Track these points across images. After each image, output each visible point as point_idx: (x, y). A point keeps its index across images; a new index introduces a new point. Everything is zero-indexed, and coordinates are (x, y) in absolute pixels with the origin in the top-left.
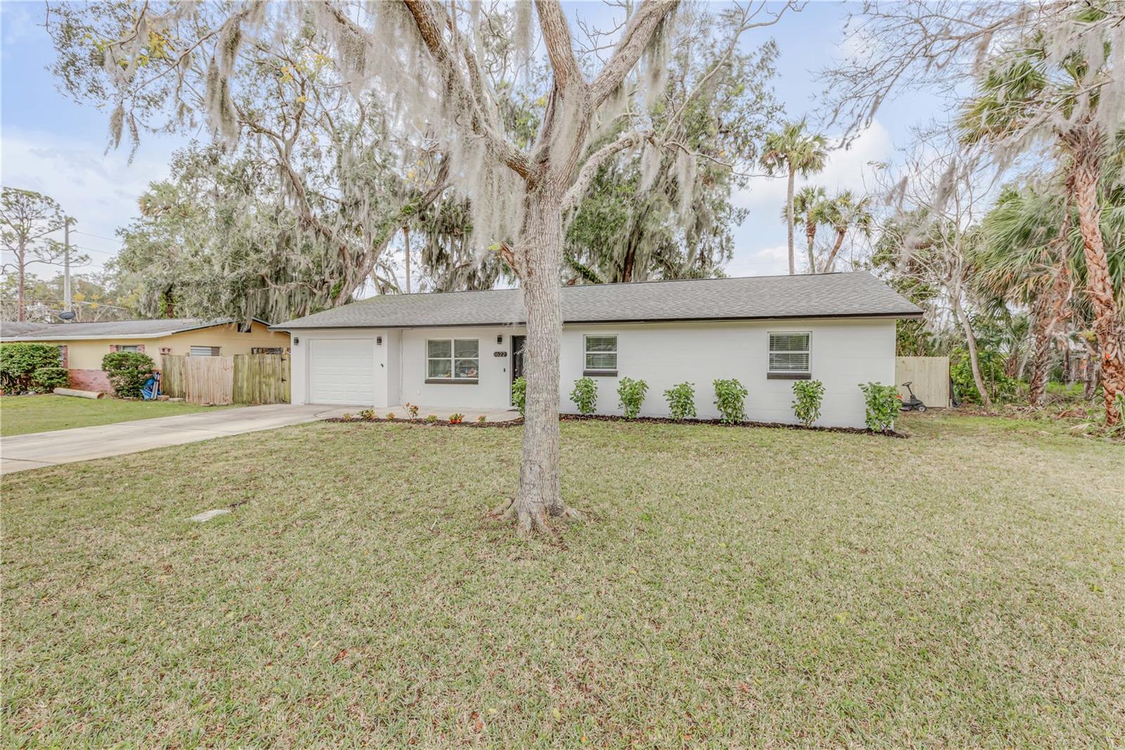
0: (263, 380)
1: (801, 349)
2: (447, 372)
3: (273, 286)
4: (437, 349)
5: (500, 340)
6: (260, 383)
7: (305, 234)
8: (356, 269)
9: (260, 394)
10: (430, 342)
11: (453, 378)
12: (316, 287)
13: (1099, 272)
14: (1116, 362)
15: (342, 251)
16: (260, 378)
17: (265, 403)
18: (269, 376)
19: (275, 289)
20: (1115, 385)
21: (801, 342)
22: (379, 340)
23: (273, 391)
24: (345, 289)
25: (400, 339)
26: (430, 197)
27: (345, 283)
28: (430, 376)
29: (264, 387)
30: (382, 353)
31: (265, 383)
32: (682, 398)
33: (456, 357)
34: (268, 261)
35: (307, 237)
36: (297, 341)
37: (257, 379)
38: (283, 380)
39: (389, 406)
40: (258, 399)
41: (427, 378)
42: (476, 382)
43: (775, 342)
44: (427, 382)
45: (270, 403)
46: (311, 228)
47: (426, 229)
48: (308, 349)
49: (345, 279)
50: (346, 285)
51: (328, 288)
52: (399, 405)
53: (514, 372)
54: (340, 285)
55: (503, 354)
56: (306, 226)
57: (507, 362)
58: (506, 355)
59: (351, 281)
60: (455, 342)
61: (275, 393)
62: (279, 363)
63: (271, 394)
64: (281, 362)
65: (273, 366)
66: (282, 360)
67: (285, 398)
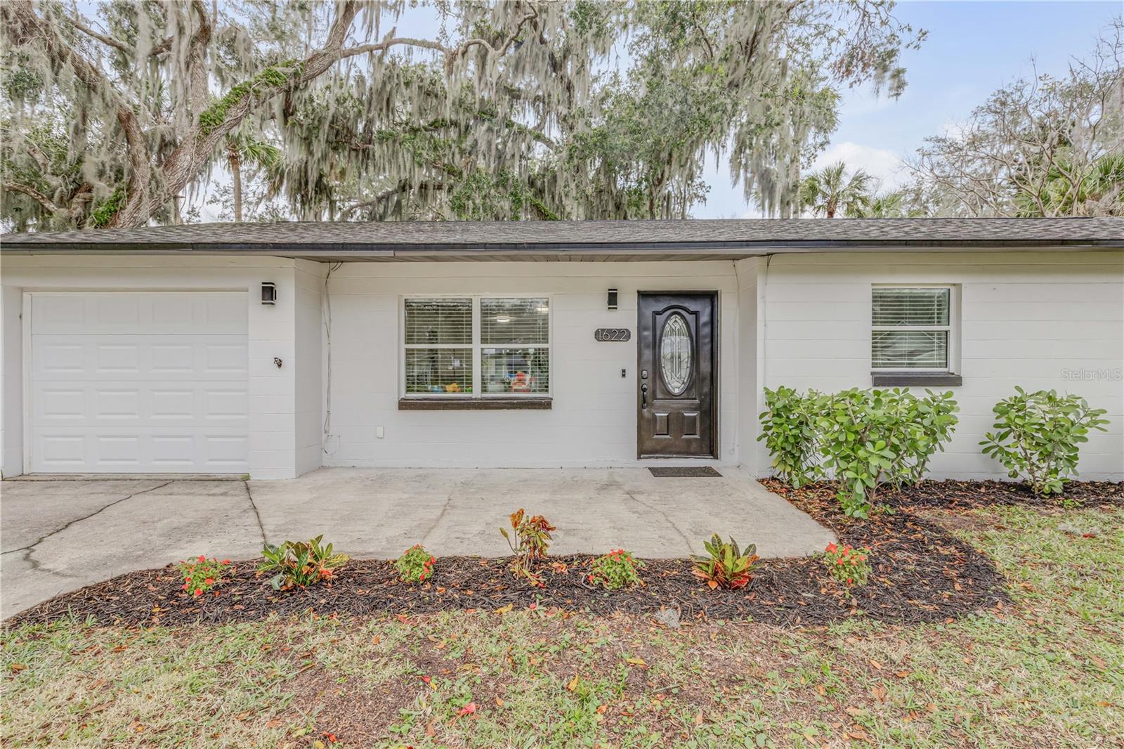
2: (462, 380)
4: (430, 323)
5: (613, 298)
8: (158, 171)
10: (408, 303)
11: (477, 393)
12: (51, 198)
15: (124, 123)
22: (269, 292)
24: (130, 207)
25: (320, 294)
26: (316, 65)
27: (130, 197)
28: (409, 390)
33: (484, 341)
39: (302, 475)
41: (403, 395)
42: (546, 405)
44: (404, 405)
49: (130, 190)
50: (135, 199)
51: (86, 203)
52: (323, 468)
53: (641, 377)
54: (118, 200)
55: (620, 335)
56: (19, 32)
57: (626, 353)
58: (628, 337)
59: (147, 192)
60: (484, 306)
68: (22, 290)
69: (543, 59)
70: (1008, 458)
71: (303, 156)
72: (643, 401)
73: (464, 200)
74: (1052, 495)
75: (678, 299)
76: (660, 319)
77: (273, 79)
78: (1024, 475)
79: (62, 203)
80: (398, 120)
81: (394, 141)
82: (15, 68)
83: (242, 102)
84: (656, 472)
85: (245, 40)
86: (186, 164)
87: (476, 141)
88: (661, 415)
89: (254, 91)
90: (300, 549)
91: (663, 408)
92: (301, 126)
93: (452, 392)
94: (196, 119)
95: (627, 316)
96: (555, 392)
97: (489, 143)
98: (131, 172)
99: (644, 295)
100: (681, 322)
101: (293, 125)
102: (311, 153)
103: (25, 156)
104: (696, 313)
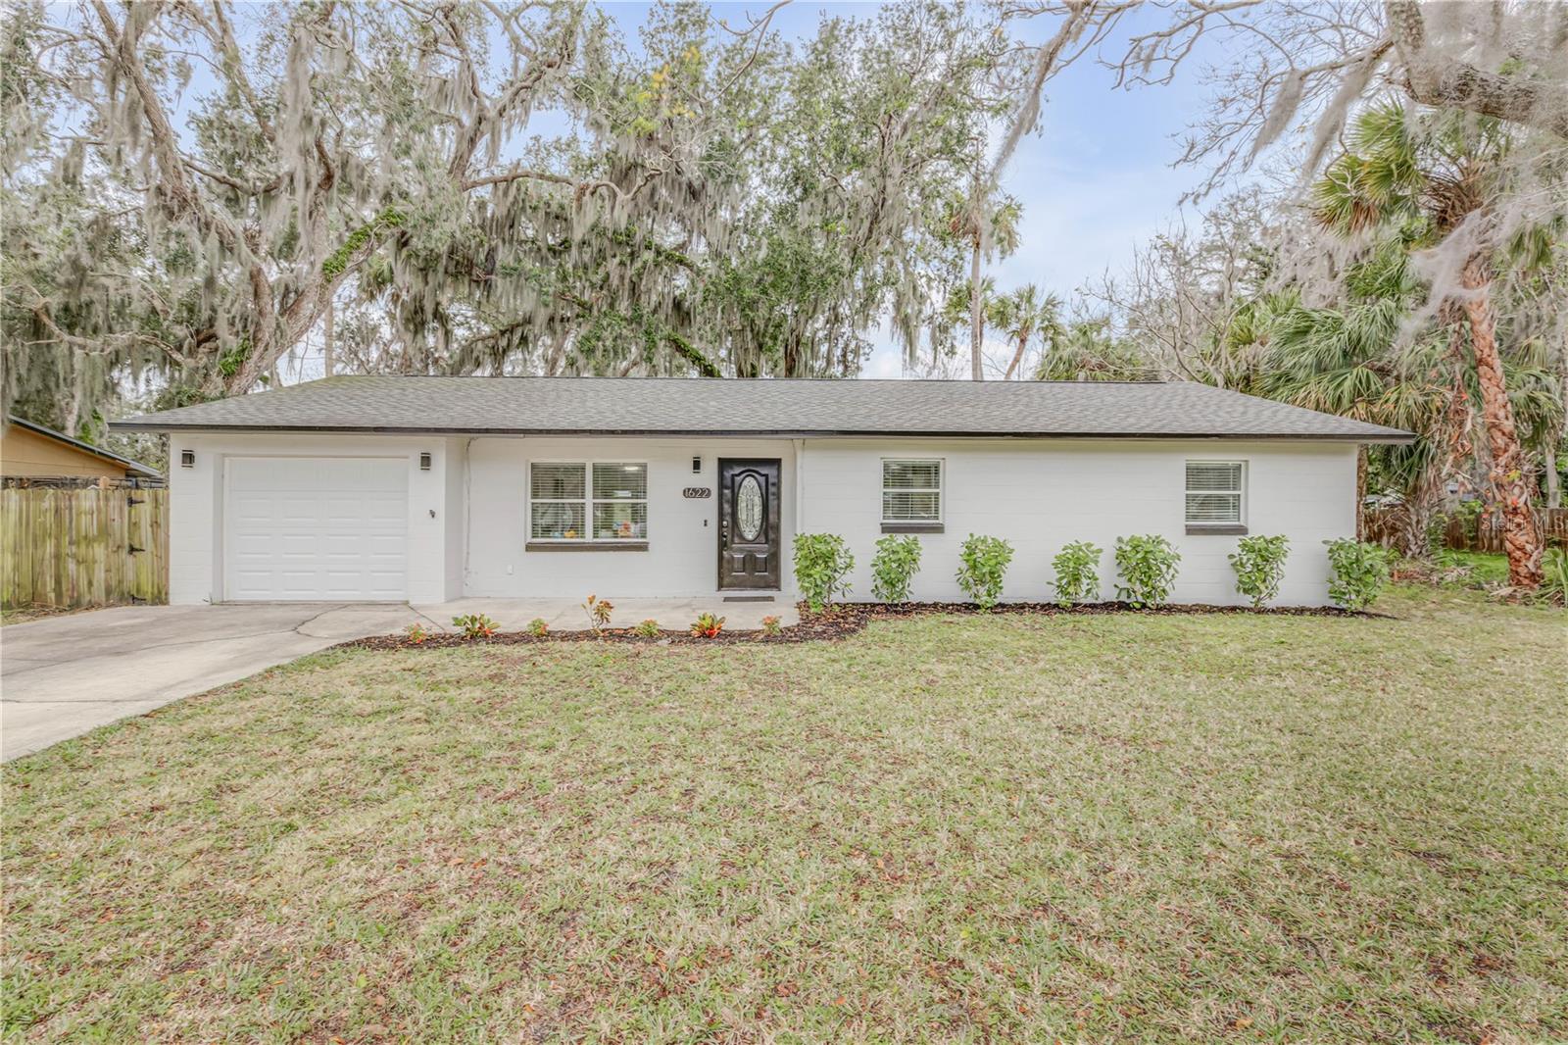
0: (66, 549)
1: (1228, 489)
2: (577, 528)
3: (67, 337)
4: (551, 482)
5: (697, 465)
6: (57, 557)
7: (173, 227)
8: (282, 320)
9: (58, 582)
10: (534, 466)
11: (589, 538)
12: (179, 349)
13: (1500, 396)
14: (1524, 510)
15: (255, 278)
16: (58, 545)
17: (75, 606)
18: (89, 540)
19: (71, 345)
20: (1525, 538)
21: (1229, 476)
22: (426, 460)
23: (100, 576)
24: (255, 355)
25: (463, 459)
27: (255, 346)
28: (534, 535)
29: (71, 566)
30: (432, 489)
31: (74, 556)
32: (1073, 567)
33: (595, 496)
34: (61, 279)
35: (179, 235)
36: (188, 458)
37: (50, 547)
38: (132, 550)
39: (449, 601)
40: (52, 595)
41: (530, 539)
42: (644, 548)
43: (1195, 475)
44: (530, 548)
45: (91, 606)
46: (186, 216)
47: (413, 261)
48: (220, 477)
49: (256, 338)
50: (261, 346)
51: (212, 353)
52: (463, 598)
53: (721, 527)
54: (243, 350)
55: (703, 493)
56: (176, 209)
57: (709, 506)
58: (708, 495)
59: (273, 343)
60: (595, 468)
61: (106, 580)
62: (121, 509)
63: (95, 583)
64: (126, 508)
65: (103, 516)
66: (131, 502)
67: (138, 591)
68: (224, 455)
69: (680, 189)
71: (421, 285)
72: (723, 545)
73: (594, 342)
74: (988, 608)
75: (751, 465)
76: (738, 479)
77: (394, 220)
78: (974, 599)
79: (191, 353)
80: (523, 237)
81: (520, 275)
82: (173, 244)
83: (364, 246)
84: (726, 599)
85: (357, 166)
86: (308, 313)
87: (608, 275)
88: (739, 556)
89: (376, 235)
90: (473, 620)
91: (741, 550)
92: (418, 256)
93: (569, 538)
94: (319, 267)
95: (709, 478)
96: (651, 538)
97: (622, 277)
98: (258, 324)
99: (724, 463)
100: (754, 483)
101: (409, 256)
102: (427, 283)
103: (145, 303)
104: (766, 476)
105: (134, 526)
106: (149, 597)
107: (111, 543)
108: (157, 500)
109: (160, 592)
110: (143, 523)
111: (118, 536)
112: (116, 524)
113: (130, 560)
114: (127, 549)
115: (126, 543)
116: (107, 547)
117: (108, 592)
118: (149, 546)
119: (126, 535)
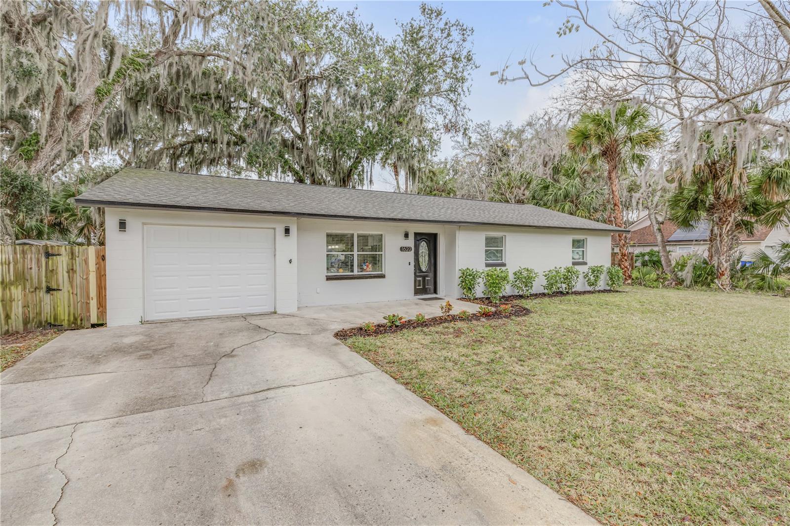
1: (581, 248)
5: (406, 235)
10: (329, 234)
11: (356, 273)
15: (58, 92)
22: (287, 231)
30: (290, 246)
33: (359, 251)
36: (122, 225)
38: (49, 290)
41: (326, 274)
44: (329, 278)
48: (143, 237)
53: (415, 265)
55: (408, 249)
58: (411, 250)
60: (359, 236)
61: (24, 313)
62: (38, 260)
63: (13, 316)
64: (43, 260)
65: (20, 266)
66: (48, 255)
67: (55, 319)
68: (144, 224)
70: (518, 288)
72: (415, 274)
74: (528, 297)
75: (425, 236)
76: (419, 243)
77: (138, 67)
78: (521, 293)
81: (205, 114)
88: (419, 279)
89: (129, 75)
93: (347, 273)
95: (410, 243)
96: (385, 271)
97: (265, 124)
99: (416, 234)
100: (425, 244)
104: (430, 241)
105: (51, 272)
106: (65, 323)
107: (28, 286)
108: (72, 254)
109: (75, 319)
110: (60, 269)
111: (35, 281)
112: (34, 271)
113: (47, 298)
114: (44, 289)
115: (44, 285)
116: (24, 289)
117: (26, 322)
118: (65, 286)
119: (44, 279)
